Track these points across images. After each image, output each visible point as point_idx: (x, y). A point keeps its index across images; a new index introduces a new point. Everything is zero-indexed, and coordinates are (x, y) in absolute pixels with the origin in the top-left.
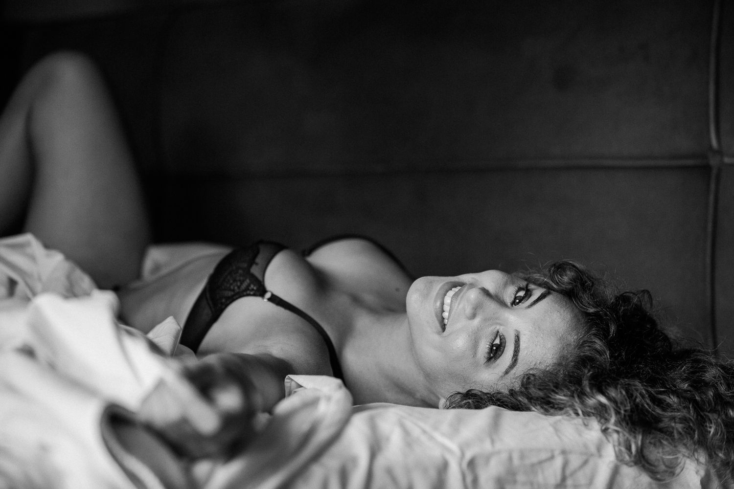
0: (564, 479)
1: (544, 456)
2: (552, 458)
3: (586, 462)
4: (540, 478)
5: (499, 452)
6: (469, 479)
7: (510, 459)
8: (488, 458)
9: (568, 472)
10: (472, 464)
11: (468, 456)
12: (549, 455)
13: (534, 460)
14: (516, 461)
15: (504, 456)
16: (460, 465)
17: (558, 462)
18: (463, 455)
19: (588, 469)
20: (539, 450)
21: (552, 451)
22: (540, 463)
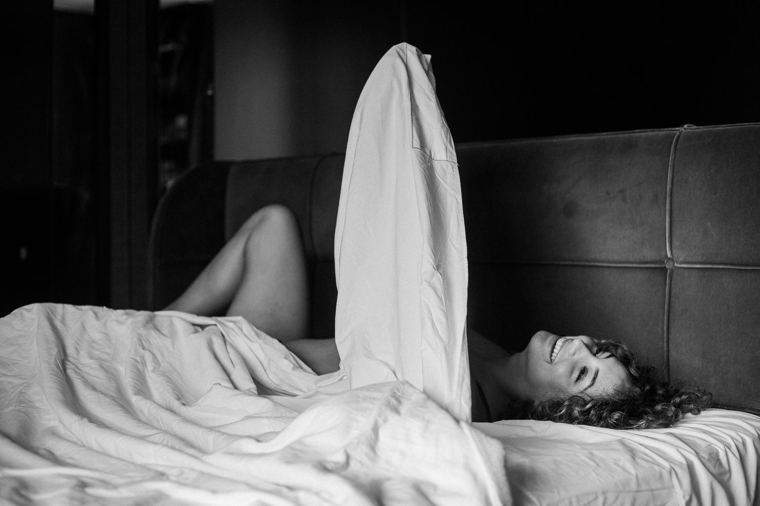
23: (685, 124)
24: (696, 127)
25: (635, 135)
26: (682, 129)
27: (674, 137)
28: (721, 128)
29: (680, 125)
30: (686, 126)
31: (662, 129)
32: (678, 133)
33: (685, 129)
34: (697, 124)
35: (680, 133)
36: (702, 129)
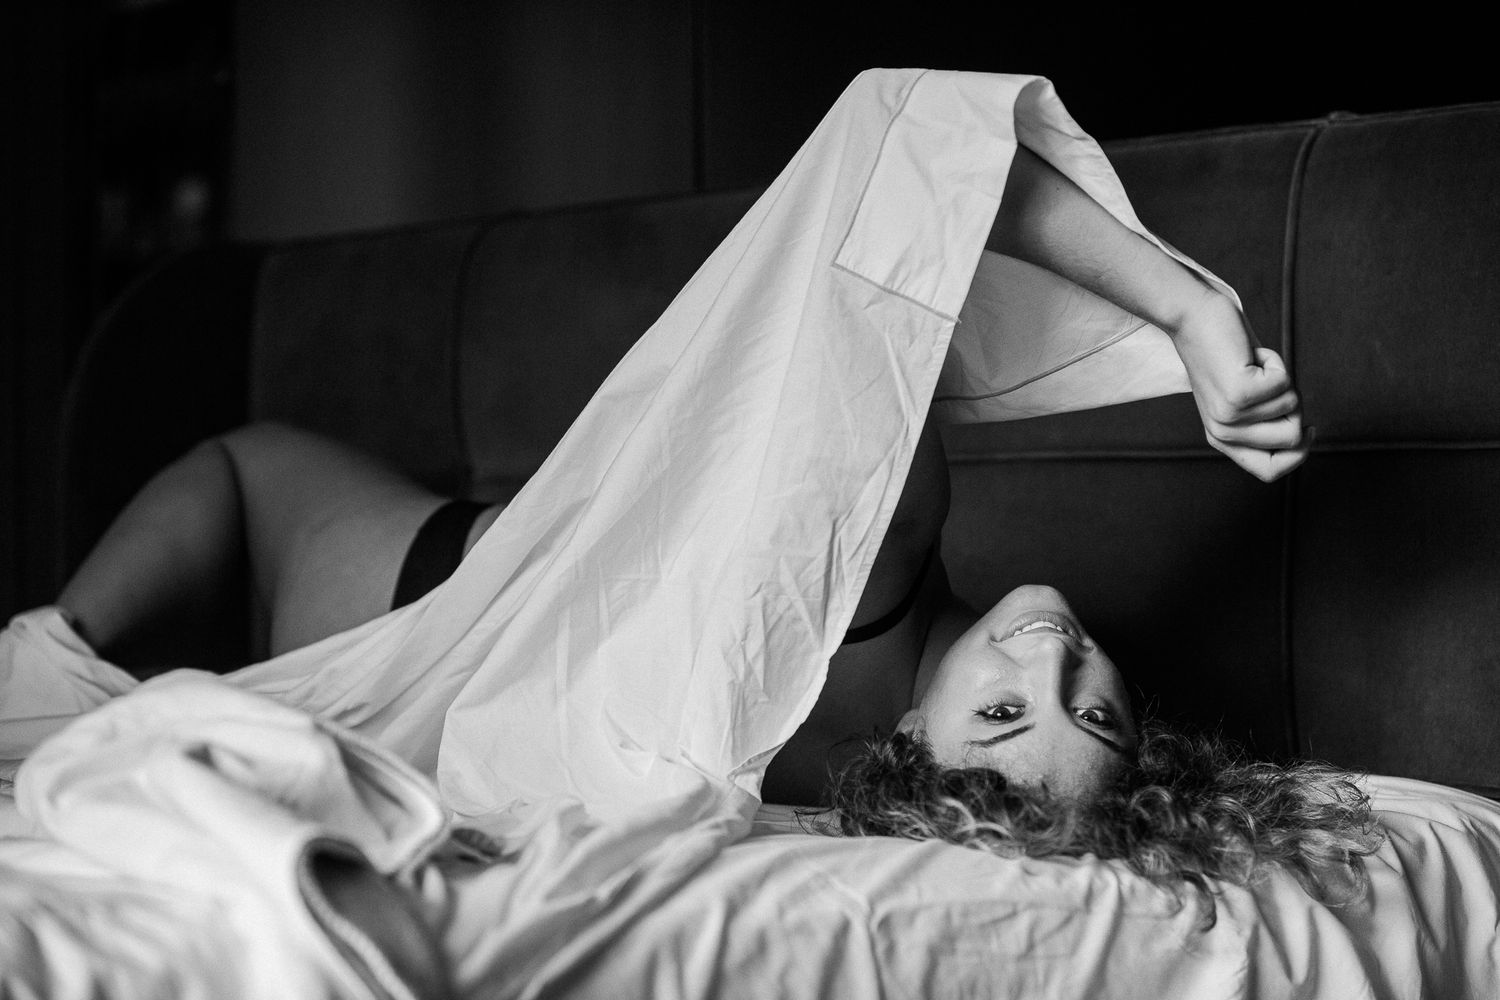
0: (1031, 946)
1: (1001, 912)
2: (1013, 915)
3: (1067, 921)
4: (994, 946)
5: (929, 907)
6: (881, 948)
7: (948, 916)
8: (912, 916)
9: (1038, 935)
10: (885, 923)
11: (881, 911)
12: (1009, 910)
13: (986, 917)
14: (956, 921)
15: (939, 912)
16: (868, 928)
17: (1023, 922)
18: (872, 910)
19: (1070, 932)
20: (993, 903)
21: (1015, 905)
22: (996, 922)
23: (1333, 110)
24: (1355, 117)
25: (1220, 139)
26: (1323, 122)
27: (1299, 142)
28: (1409, 116)
29: (1322, 113)
30: (1333, 116)
31: (1280, 125)
32: (1311, 132)
33: (1331, 122)
34: (1361, 110)
35: (1319, 131)
36: (1370, 120)
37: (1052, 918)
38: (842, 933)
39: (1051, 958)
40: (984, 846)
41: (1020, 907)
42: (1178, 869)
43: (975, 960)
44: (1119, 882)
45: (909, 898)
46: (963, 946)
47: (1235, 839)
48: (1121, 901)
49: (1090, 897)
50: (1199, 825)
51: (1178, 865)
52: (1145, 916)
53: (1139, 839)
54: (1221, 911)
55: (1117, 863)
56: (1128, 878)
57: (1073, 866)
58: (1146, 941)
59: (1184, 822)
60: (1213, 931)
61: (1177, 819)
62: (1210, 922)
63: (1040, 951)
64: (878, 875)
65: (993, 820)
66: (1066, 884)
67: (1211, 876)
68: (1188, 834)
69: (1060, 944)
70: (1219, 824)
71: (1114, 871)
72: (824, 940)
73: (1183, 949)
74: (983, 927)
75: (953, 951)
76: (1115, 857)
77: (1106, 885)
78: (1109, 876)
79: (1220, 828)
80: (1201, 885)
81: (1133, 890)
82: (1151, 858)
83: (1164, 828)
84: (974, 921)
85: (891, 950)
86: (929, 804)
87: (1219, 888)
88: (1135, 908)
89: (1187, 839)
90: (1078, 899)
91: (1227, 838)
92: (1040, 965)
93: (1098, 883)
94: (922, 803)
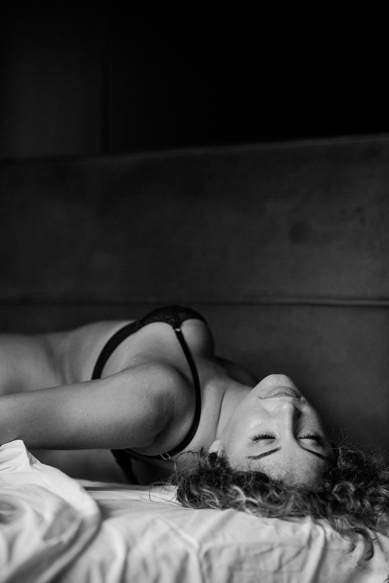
0: (280, 566)
1: (265, 548)
2: (271, 550)
3: (298, 553)
4: (262, 566)
5: (229, 546)
6: (205, 567)
7: (238, 551)
8: (220, 551)
9: (284, 561)
10: (207, 555)
11: (205, 548)
12: (269, 547)
13: (258, 551)
14: (243, 553)
15: (234, 548)
16: (198, 556)
17: (276, 554)
18: (200, 547)
19: (300, 559)
20: (261, 544)
21: (272, 545)
22: (263, 553)
37: (291, 551)
38: (185, 559)
39: (290, 572)
40: (248, 511)
41: (275, 546)
42: (353, 527)
43: (251, 573)
44: (325, 532)
45: (219, 541)
46: (246, 566)
47: (384, 514)
48: (326, 543)
49: (310, 540)
50: (366, 506)
51: (353, 525)
52: (338, 550)
53: (334, 511)
54: (377, 548)
55: (322, 521)
56: (329, 530)
57: (301, 523)
58: (339, 563)
59: (359, 504)
60: (373, 558)
61: (355, 501)
62: (370, 555)
63: (285, 569)
64: (204, 529)
65: (253, 497)
66: (298, 533)
67: (371, 529)
68: (360, 510)
69: (295, 565)
70: (377, 506)
71: (321, 525)
72: (176, 563)
73: (356, 568)
74: (256, 556)
75: (241, 569)
76: (320, 518)
77: (318, 535)
78: (319, 529)
79: (377, 508)
80: (366, 535)
81: (332, 536)
82: (339, 521)
83: (348, 505)
84: (252, 553)
85: (210, 569)
86: (225, 487)
87: (376, 535)
88: (334, 546)
89: (359, 512)
90: (304, 542)
91: (380, 514)
92: (285, 576)
93: (314, 533)
94: (221, 487)
